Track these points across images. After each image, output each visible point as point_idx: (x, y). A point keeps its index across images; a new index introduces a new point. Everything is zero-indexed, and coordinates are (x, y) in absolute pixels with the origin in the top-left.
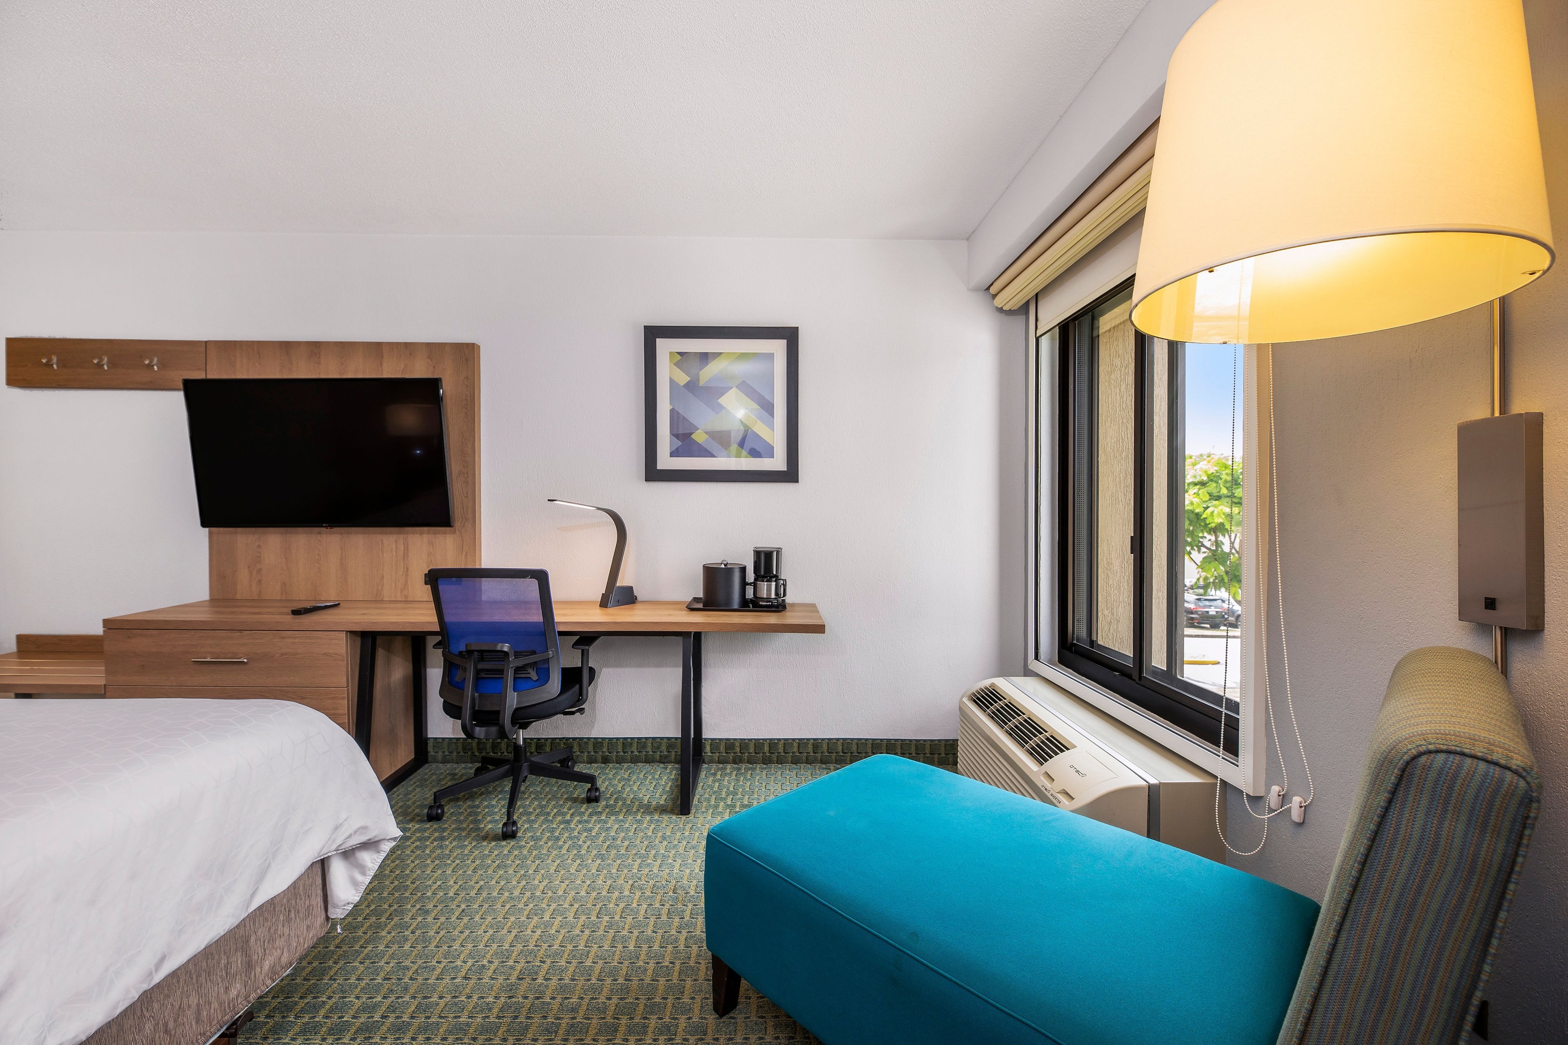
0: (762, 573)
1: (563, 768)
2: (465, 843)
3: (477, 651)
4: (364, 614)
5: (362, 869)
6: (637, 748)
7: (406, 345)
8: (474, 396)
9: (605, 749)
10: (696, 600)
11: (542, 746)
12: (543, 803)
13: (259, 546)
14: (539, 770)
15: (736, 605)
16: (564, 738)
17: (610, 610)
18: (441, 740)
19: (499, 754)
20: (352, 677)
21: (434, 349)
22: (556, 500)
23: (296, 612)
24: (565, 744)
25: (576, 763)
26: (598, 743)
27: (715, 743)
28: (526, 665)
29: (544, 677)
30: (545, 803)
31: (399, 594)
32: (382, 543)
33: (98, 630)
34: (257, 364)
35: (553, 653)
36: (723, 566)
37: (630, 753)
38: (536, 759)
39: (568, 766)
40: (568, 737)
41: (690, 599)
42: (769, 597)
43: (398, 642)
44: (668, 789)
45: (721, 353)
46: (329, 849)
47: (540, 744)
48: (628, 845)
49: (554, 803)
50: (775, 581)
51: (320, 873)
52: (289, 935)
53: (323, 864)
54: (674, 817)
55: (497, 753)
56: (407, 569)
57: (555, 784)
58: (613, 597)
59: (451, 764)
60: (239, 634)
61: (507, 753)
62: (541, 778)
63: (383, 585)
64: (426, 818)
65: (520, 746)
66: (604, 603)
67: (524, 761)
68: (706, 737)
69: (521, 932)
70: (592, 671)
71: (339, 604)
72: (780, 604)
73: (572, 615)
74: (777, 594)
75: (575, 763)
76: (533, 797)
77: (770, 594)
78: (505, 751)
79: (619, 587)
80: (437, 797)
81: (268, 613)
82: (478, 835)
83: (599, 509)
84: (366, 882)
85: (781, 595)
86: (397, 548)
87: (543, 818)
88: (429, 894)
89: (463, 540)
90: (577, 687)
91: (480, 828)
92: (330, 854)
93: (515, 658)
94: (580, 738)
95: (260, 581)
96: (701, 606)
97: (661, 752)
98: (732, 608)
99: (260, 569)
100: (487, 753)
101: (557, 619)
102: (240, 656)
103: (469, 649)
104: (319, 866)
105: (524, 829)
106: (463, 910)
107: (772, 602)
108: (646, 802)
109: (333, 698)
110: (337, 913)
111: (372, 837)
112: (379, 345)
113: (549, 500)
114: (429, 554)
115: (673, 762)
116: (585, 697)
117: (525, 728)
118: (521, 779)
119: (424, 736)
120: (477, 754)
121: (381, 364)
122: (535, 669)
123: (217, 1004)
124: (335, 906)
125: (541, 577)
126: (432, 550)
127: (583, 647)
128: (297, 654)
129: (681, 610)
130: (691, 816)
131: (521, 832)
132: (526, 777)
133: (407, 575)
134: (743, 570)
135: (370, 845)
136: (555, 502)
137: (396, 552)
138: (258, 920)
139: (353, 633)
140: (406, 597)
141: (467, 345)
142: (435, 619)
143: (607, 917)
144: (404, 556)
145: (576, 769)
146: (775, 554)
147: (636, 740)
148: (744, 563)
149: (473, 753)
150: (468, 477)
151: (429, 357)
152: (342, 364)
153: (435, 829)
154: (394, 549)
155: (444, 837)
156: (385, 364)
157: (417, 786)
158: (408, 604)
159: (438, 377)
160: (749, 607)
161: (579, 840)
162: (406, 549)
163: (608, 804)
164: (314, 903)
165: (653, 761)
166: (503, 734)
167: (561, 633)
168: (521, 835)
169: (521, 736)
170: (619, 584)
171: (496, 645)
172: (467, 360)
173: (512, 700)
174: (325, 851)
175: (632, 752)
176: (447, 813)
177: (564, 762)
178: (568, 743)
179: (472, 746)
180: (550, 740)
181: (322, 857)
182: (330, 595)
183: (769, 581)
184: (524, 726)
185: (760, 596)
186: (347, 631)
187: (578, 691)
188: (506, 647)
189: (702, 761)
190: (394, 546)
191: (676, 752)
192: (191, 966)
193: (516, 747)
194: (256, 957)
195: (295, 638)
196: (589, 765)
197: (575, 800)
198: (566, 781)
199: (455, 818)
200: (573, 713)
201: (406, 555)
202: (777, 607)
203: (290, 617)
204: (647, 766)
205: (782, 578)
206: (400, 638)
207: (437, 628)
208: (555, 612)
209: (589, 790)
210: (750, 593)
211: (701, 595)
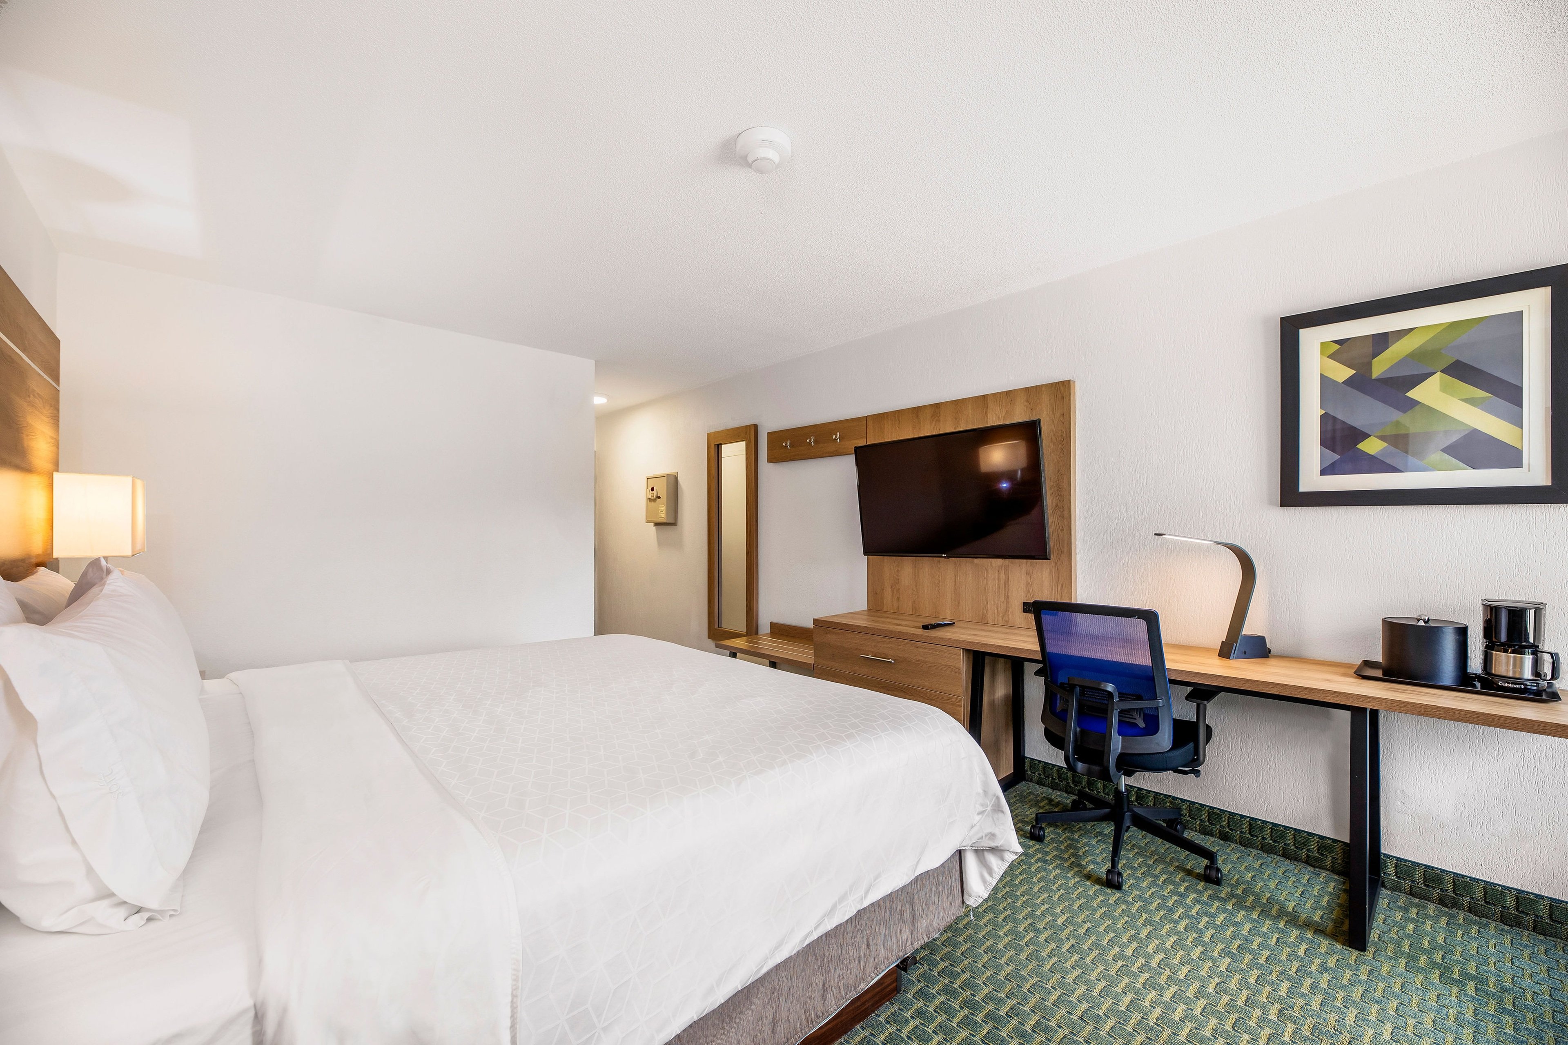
0: (1503, 637)
1: (1169, 830)
2: (1068, 875)
3: (1080, 686)
4: (975, 635)
5: (990, 872)
6: (1271, 835)
7: (1008, 393)
8: (1070, 431)
9: (1225, 824)
10: (1367, 664)
11: (1143, 797)
12: (1149, 862)
13: (898, 571)
14: (1142, 823)
15: (1448, 680)
16: (1170, 796)
17: (1233, 663)
18: (1037, 762)
19: (1095, 792)
20: (966, 689)
21: (1031, 393)
22: (1165, 534)
23: (925, 627)
24: (1171, 803)
25: (1186, 829)
26: (1215, 814)
27: (1405, 868)
28: (1130, 709)
29: (1152, 727)
30: (1152, 863)
31: (1001, 618)
32: (987, 572)
33: (811, 625)
34: (897, 428)
35: (1163, 702)
36: (1422, 623)
37: (1260, 838)
38: (1139, 811)
39: (1176, 830)
40: (1176, 796)
41: (1359, 662)
42: (1517, 676)
43: (1001, 664)
44: (1324, 903)
45: (1412, 329)
46: (966, 844)
47: (1141, 795)
48: (1269, 956)
49: (1163, 866)
50: (1533, 654)
51: (958, 860)
52: (938, 904)
53: (960, 853)
54: (1339, 946)
55: (1093, 791)
56: (1008, 597)
57: (1161, 845)
58: (1238, 646)
59: (1047, 788)
60: (888, 640)
61: (1104, 794)
62: (1144, 832)
63: (987, 609)
64: (1028, 835)
65: (1121, 792)
66: (1225, 652)
67: (1126, 810)
68: (1386, 852)
69: (1138, 999)
70: (1209, 730)
71: (954, 623)
72: (1545, 690)
73: (1185, 662)
74: (1537, 673)
75: (1185, 827)
76: (1136, 851)
77: (1522, 672)
78: (1102, 791)
79: (1245, 636)
80: (1038, 819)
81: (906, 625)
82: (1081, 872)
83: (1218, 543)
84: (992, 883)
85: (1545, 675)
86: (999, 577)
87: (1151, 879)
88: (1038, 913)
89: (1059, 573)
90: (1192, 745)
91: (1081, 865)
92: (966, 848)
93: (1120, 700)
94: (1192, 802)
95: (898, 598)
96: (1379, 673)
97: (1308, 851)
98: (1441, 684)
99: (899, 589)
100: (1082, 787)
101: (1168, 665)
102: (889, 657)
103: (1071, 682)
104: (958, 853)
105: (1129, 884)
106: (1073, 945)
107: (1525, 685)
108: (1290, 909)
109: (953, 704)
110: (972, 902)
111: (999, 845)
112: (984, 397)
113: (1155, 534)
114: (1027, 584)
115: (1329, 870)
116: (1201, 758)
117: (1130, 776)
118: (1124, 828)
119: (1022, 754)
120: (1072, 785)
121: (987, 414)
122: (1142, 715)
123: (895, 940)
124: (970, 896)
125: (1150, 618)
126: (1030, 580)
127: (1200, 701)
128: (926, 662)
129: (1345, 675)
130: (1369, 955)
131: (1127, 886)
132: (1129, 827)
133: (1007, 602)
134: (1462, 632)
135: (995, 850)
136: (1163, 536)
137: (998, 581)
138: (920, 884)
139: (967, 651)
140: (1007, 622)
141: (1063, 383)
142: (1037, 648)
143: (1247, 1035)
144: (1005, 586)
145: (1186, 835)
146: (1532, 612)
147: (1270, 826)
148: (1462, 621)
149: (1068, 783)
150: (1063, 511)
151: (1027, 401)
152: (956, 419)
153: (1038, 849)
154: (997, 577)
155: (1047, 860)
156: (989, 415)
157: (1017, 800)
158: (1008, 629)
159: (1036, 418)
160: (1474, 686)
161: (1199, 923)
162: (1007, 578)
163: (1234, 893)
164: (954, 885)
165: (1296, 859)
166: (1105, 776)
167: (1172, 682)
168: (1127, 889)
169: (1124, 782)
170: (1247, 630)
171: (1099, 684)
172: (1063, 397)
173: (1117, 743)
174: (964, 844)
175: (1263, 838)
176: (1047, 837)
177: (1172, 823)
178: (1176, 804)
179: (1067, 776)
180: (1153, 794)
181: (961, 848)
182: (946, 616)
183: (1520, 651)
184: (1129, 774)
185: (1497, 673)
186: (963, 649)
187: (1192, 749)
188: (1110, 687)
189: (1380, 882)
190: (997, 574)
191: (1333, 858)
192: (881, 902)
193: (1118, 792)
194: (918, 914)
195: (926, 649)
196: (1203, 836)
197: (1189, 873)
198: (1175, 846)
199: (1055, 845)
200: (1185, 773)
201: (1006, 584)
202: (1538, 693)
203: (921, 632)
204: (1287, 862)
205: (1546, 649)
206: (1002, 660)
207: (1040, 658)
208: (1166, 656)
209: (1207, 867)
210: (1475, 665)
211: (1378, 656)
